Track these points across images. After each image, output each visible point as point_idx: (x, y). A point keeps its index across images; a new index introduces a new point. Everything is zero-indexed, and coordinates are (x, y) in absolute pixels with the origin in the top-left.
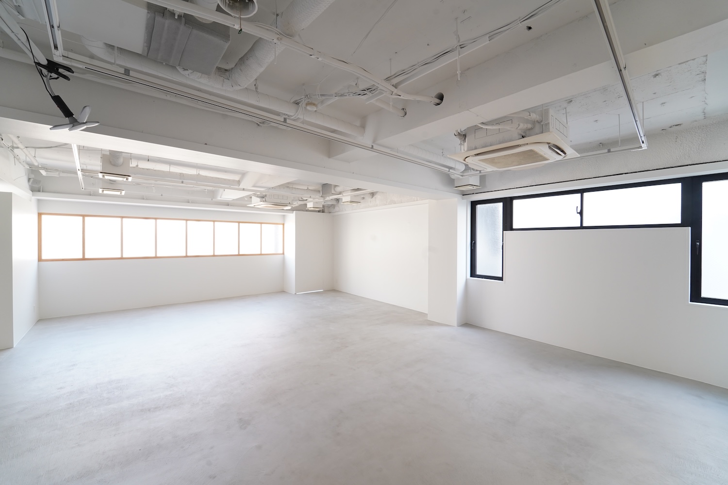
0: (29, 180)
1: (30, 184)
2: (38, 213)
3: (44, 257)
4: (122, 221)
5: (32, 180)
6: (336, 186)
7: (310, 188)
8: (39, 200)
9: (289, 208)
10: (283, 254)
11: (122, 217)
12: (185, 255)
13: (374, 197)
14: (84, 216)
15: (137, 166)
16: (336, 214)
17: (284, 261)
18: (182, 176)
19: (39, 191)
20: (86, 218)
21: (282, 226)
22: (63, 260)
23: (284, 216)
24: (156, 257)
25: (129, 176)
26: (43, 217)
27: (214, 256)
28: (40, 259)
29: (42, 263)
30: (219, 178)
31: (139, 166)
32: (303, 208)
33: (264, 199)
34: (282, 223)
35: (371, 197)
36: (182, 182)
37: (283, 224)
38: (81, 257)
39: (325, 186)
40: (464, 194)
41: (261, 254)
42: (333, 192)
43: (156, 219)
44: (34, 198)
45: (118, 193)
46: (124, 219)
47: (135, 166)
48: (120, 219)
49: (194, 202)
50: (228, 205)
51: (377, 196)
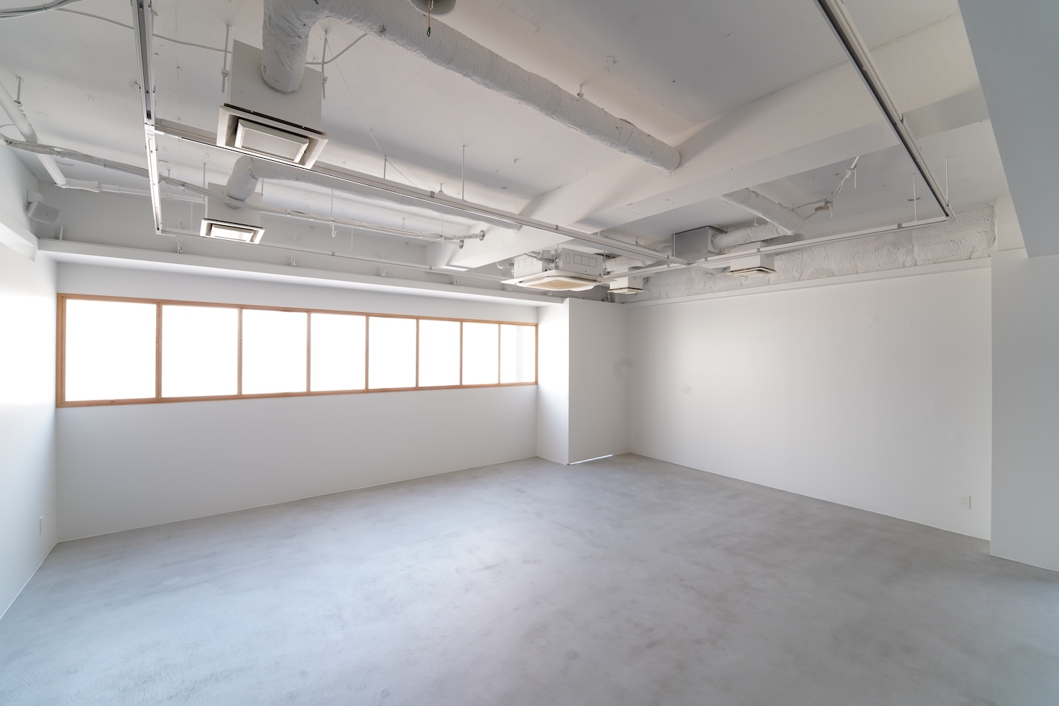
0: (28, 205)
1: (30, 216)
2: (58, 294)
3: (70, 397)
4: (240, 315)
5: (33, 207)
6: (718, 233)
8: (56, 261)
9: (593, 285)
10: (536, 383)
11: (241, 307)
12: (363, 387)
14: (159, 303)
17: (537, 398)
19: (57, 238)
20: (165, 308)
21: (534, 328)
22: (113, 403)
23: (538, 309)
24: (309, 394)
25: (319, 133)
26: (70, 303)
27: (416, 388)
28: (60, 402)
29: (66, 411)
34: (534, 322)
37: (537, 326)
38: (153, 395)
39: (684, 235)
41: (499, 385)
42: (711, 248)
43: (309, 311)
44: (43, 254)
45: (246, 237)
46: (245, 311)
48: (236, 311)
49: (390, 276)
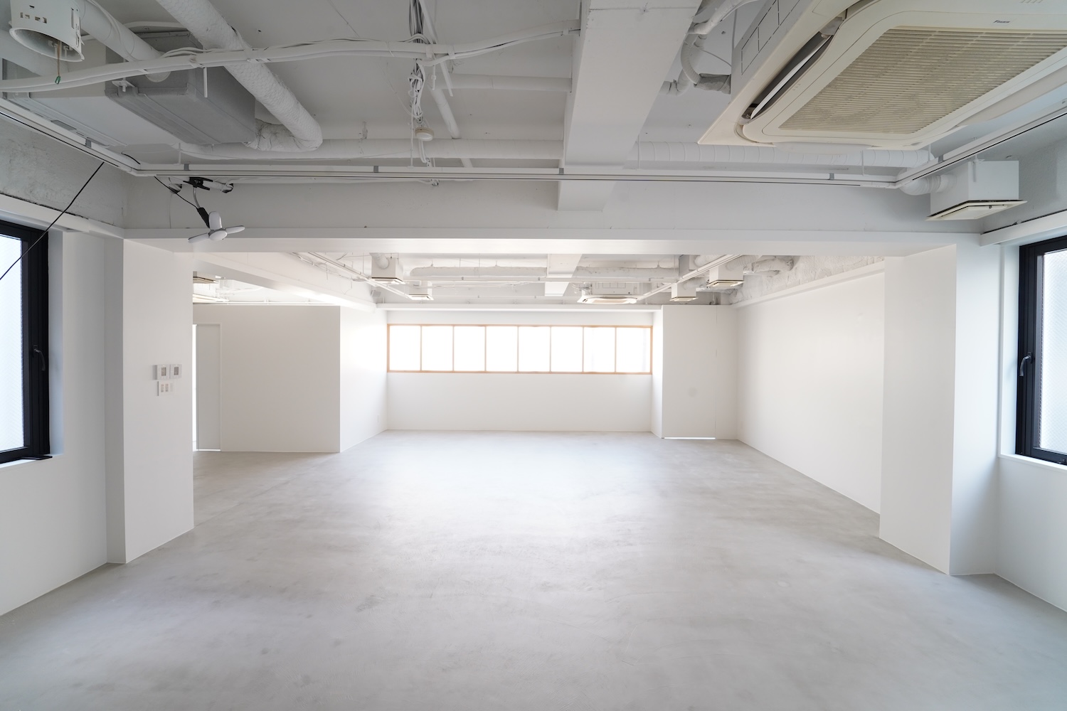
0: (371, 292)
2: (387, 325)
3: (391, 369)
5: (373, 292)
6: (696, 256)
7: (662, 266)
8: (388, 312)
9: (633, 301)
10: (651, 373)
13: (794, 268)
14: (421, 326)
15: (432, 265)
16: (742, 304)
17: (651, 385)
18: (476, 271)
19: (382, 303)
20: (423, 328)
21: (649, 329)
22: (405, 371)
23: (652, 313)
26: (391, 328)
27: (550, 373)
28: (388, 371)
29: (390, 374)
30: (519, 268)
31: (434, 266)
32: (664, 300)
33: (590, 291)
34: (650, 324)
35: (788, 267)
36: (463, 279)
37: (651, 327)
38: (419, 369)
39: (682, 258)
40: (984, 229)
41: (617, 373)
42: (691, 267)
44: (380, 310)
47: (430, 265)
50: (562, 303)
51: (800, 265)
